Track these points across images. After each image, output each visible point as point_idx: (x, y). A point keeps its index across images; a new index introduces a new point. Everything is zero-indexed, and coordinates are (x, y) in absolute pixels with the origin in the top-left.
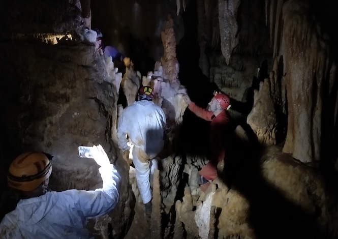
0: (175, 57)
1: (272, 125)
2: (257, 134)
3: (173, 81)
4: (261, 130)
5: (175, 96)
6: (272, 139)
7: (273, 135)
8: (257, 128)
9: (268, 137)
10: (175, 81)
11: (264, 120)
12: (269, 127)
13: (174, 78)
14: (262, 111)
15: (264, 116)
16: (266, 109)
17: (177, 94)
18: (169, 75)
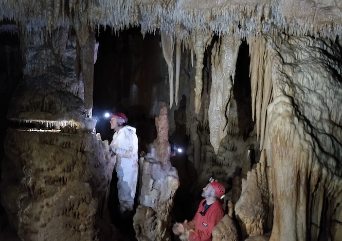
0: (167, 140)
1: (259, 216)
2: (245, 223)
3: (165, 163)
4: (248, 219)
5: (165, 178)
6: (260, 228)
7: (261, 225)
8: (245, 218)
9: (255, 227)
10: (166, 163)
11: (251, 210)
12: (256, 217)
13: (165, 159)
14: (249, 201)
15: (252, 205)
16: (253, 199)
17: (168, 176)
18: (161, 157)
